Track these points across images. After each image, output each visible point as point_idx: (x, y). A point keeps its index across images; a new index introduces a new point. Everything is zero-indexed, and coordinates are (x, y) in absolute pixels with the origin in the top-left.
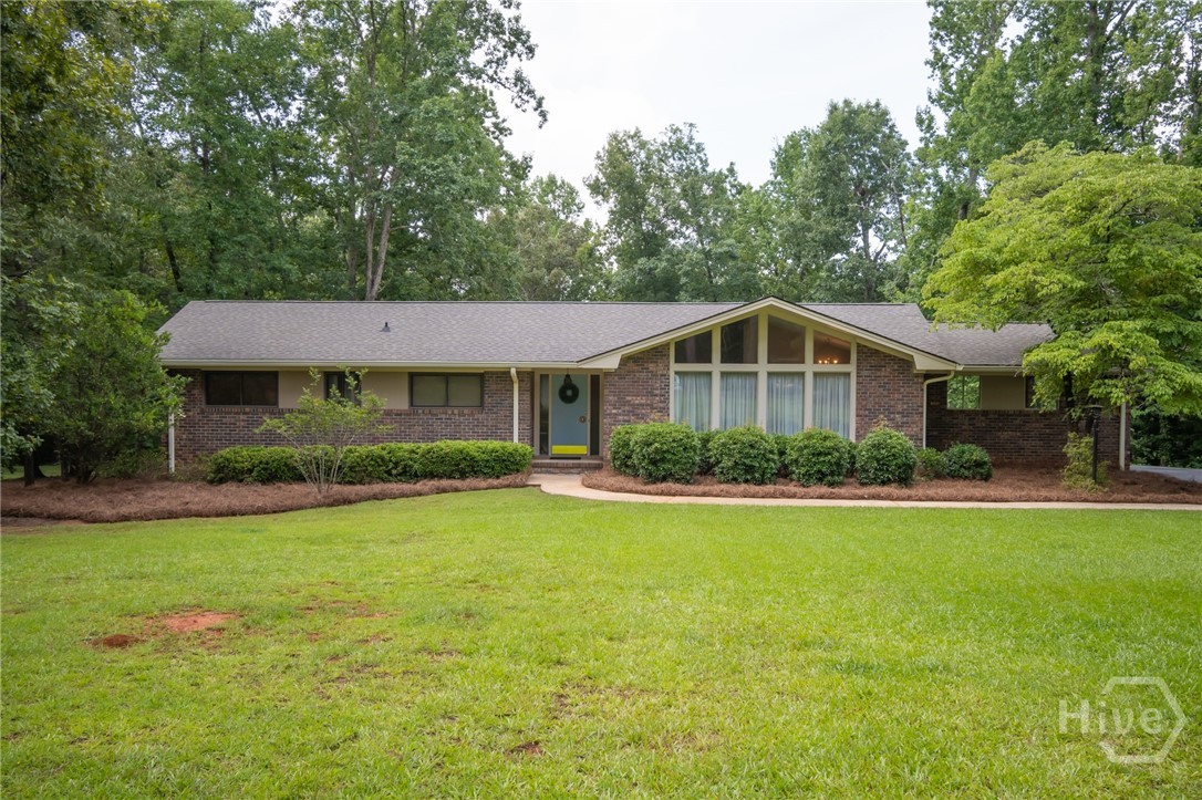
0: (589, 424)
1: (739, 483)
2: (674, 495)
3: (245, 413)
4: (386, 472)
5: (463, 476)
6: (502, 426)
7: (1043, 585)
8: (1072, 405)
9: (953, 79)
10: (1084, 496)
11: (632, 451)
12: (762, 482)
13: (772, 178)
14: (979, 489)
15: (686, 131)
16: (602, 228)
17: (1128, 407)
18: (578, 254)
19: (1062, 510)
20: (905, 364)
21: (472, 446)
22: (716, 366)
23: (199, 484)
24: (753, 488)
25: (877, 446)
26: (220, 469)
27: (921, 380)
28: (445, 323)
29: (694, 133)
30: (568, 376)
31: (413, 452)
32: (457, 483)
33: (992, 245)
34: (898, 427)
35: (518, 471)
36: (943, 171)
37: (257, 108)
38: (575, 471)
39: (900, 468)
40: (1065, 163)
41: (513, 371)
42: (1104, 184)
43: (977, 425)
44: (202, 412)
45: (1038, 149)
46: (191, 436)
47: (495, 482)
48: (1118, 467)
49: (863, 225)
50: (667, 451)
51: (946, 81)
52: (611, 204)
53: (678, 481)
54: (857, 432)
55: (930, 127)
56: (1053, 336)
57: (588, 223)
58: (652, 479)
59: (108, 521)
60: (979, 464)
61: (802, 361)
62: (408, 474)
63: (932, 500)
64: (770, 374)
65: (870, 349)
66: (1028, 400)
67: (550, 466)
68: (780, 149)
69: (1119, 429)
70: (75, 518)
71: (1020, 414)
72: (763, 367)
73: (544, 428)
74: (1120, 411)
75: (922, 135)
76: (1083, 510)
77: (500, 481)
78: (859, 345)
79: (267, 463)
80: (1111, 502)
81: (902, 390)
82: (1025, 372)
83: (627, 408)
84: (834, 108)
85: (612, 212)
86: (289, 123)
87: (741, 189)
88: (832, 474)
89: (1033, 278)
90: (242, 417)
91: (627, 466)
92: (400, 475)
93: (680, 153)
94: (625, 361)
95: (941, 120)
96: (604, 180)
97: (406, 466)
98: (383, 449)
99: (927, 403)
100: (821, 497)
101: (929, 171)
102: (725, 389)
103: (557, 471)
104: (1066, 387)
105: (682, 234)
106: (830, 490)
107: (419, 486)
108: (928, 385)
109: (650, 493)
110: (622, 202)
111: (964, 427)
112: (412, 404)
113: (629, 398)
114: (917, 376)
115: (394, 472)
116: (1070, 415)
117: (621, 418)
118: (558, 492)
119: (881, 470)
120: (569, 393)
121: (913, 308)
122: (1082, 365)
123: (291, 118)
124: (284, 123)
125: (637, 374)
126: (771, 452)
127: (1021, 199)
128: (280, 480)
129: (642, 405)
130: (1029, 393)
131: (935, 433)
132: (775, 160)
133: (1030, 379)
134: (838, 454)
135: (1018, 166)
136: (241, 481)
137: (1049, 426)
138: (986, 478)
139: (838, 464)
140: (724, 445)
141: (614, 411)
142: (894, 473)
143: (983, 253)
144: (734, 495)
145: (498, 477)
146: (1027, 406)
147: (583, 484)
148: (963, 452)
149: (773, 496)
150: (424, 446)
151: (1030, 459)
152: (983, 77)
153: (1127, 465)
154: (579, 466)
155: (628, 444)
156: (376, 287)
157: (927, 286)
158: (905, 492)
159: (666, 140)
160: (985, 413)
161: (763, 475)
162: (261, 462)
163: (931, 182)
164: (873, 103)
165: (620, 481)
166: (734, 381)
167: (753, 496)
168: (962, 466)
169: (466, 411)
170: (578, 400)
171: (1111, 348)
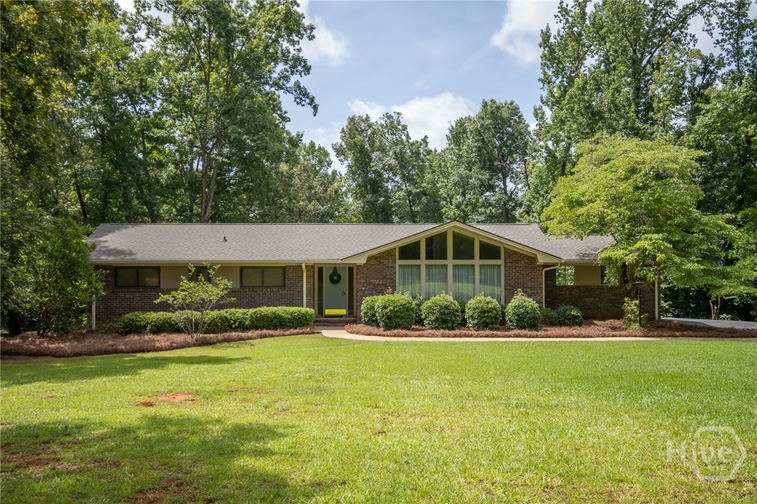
0: (347, 296)
1: (439, 329)
2: (402, 337)
3: (139, 292)
4: (228, 326)
5: (275, 328)
6: (296, 298)
7: (610, 375)
8: (626, 282)
9: (555, 90)
10: (634, 333)
11: (376, 312)
12: (453, 329)
13: (447, 146)
14: (576, 330)
15: (395, 117)
16: (343, 175)
17: (659, 283)
18: (328, 192)
19: (622, 341)
20: (533, 259)
21: (281, 310)
22: (423, 262)
23: (114, 335)
24: (447, 332)
25: (517, 307)
26: (127, 326)
27: (541, 269)
28: (259, 236)
29: (401, 120)
30: (335, 268)
31: (245, 314)
32: (272, 332)
33: (580, 191)
34: (529, 296)
35: (308, 324)
36: (550, 143)
37: (134, 104)
38: (340, 324)
39: (531, 319)
40: (619, 145)
41: (304, 266)
42: (640, 158)
43: (574, 294)
44: (113, 292)
45: (604, 136)
46: (106, 306)
47: (295, 331)
48: (654, 318)
49: (503, 175)
50: (397, 311)
51: (551, 92)
52: (350, 161)
53: (403, 328)
54: (505, 299)
55: (542, 118)
56: (615, 242)
57: (334, 173)
58: (388, 327)
59: (69, 356)
60: (575, 317)
61: (472, 258)
62: (242, 327)
63: (550, 337)
64: (454, 266)
65: (511, 251)
66: (602, 280)
67: (325, 321)
68: (453, 128)
69: (654, 296)
70: (47, 355)
71: (598, 288)
72: (450, 262)
73: (321, 299)
74: (654, 286)
75: (538, 122)
76: (633, 341)
77: (297, 330)
78: (505, 248)
79: (156, 322)
80: (649, 337)
81: (530, 274)
82: (600, 263)
83: (371, 286)
84: (485, 105)
85: (349, 166)
86: (155, 113)
87: (429, 152)
88: (492, 323)
89: (602, 209)
90: (137, 294)
91: (373, 321)
92: (237, 327)
93: (392, 131)
94: (369, 259)
95: (548, 114)
96: (345, 146)
97: (240, 322)
98: (227, 312)
99: (545, 282)
100: (487, 336)
101: (542, 143)
102: (428, 274)
103: (330, 324)
104: (623, 272)
105: (393, 181)
106: (492, 332)
107: (250, 334)
108: (545, 272)
109: (388, 336)
110: (356, 160)
111: (566, 296)
112: (241, 285)
113: (372, 281)
114: (539, 266)
115: (233, 326)
116: (626, 288)
117: (367, 292)
118: (334, 336)
119: (520, 320)
120: (335, 278)
121: (535, 227)
122: (630, 259)
123: (156, 110)
124: (151, 113)
125: (377, 267)
126: (457, 311)
127: (595, 165)
128: (164, 331)
129: (380, 284)
130: (603, 275)
131: (550, 300)
132: (450, 135)
133: (603, 268)
134: (495, 312)
135: (593, 146)
136: (140, 333)
137: (614, 295)
138: (580, 325)
139: (496, 318)
140: (430, 307)
141: (363, 288)
142: (528, 323)
143: (575, 195)
144: (437, 336)
145: (296, 328)
146: (602, 283)
147: (348, 331)
148: (566, 310)
149: (460, 336)
150: (252, 311)
151: (604, 314)
152: (573, 89)
153: (659, 317)
154: (342, 321)
155: (373, 308)
156: (207, 214)
157: (544, 214)
158: (534, 333)
159: (383, 122)
160: (578, 287)
161: (453, 325)
162: (152, 322)
163: (543, 150)
164: (509, 102)
165: (370, 329)
166: (433, 270)
167: (448, 337)
168: (566, 318)
169: (275, 290)
170: (341, 283)
171: (646, 249)
